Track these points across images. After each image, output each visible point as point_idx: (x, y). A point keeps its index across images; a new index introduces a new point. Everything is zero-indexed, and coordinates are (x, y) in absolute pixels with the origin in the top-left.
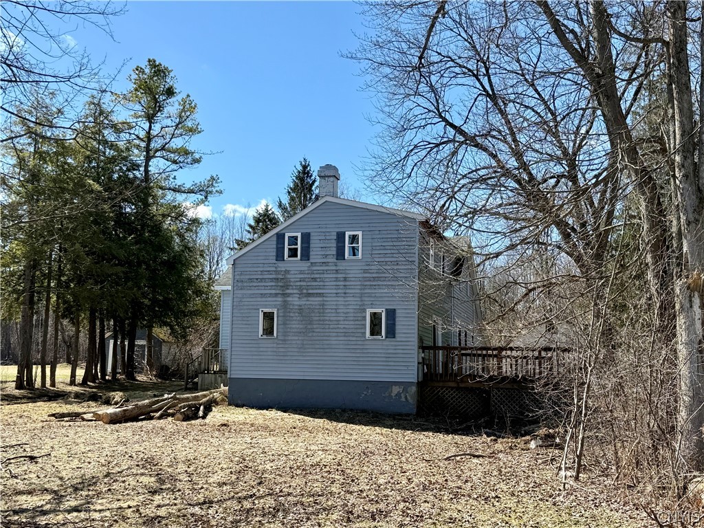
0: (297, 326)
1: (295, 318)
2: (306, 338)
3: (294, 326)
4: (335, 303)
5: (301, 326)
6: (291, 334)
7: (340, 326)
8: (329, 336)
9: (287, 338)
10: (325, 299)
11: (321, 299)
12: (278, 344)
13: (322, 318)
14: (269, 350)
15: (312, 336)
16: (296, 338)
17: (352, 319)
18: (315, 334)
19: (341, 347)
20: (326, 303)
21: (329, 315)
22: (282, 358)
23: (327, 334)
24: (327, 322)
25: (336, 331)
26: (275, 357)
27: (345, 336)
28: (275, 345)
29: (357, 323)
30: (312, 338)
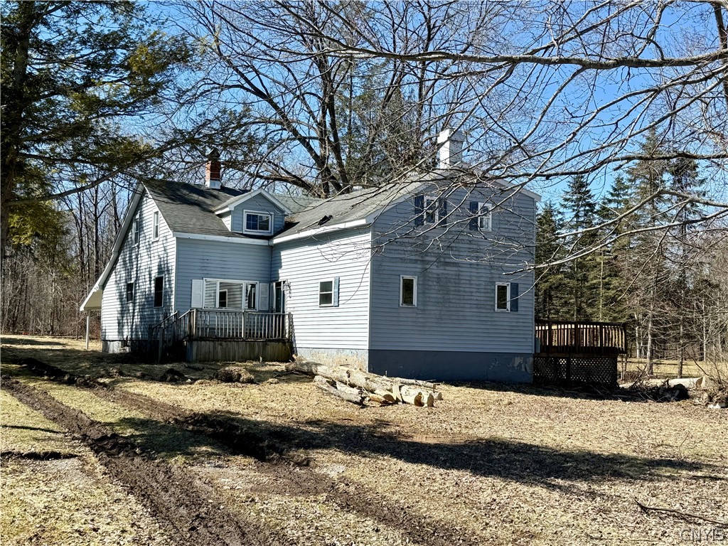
0: (435, 296)
1: (433, 287)
2: (444, 309)
3: (432, 296)
4: (468, 274)
5: (439, 296)
6: (430, 303)
7: (472, 298)
8: (464, 307)
9: (426, 308)
10: (461, 269)
11: (456, 269)
12: (417, 314)
13: (457, 289)
14: (410, 319)
15: (449, 307)
16: (435, 308)
17: (483, 291)
18: (451, 305)
19: (474, 318)
20: (461, 273)
21: (463, 286)
22: (421, 329)
23: (462, 305)
24: (462, 293)
25: (469, 302)
26: (415, 328)
27: (477, 308)
28: (414, 315)
29: (487, 295)
30: (450, 309)
